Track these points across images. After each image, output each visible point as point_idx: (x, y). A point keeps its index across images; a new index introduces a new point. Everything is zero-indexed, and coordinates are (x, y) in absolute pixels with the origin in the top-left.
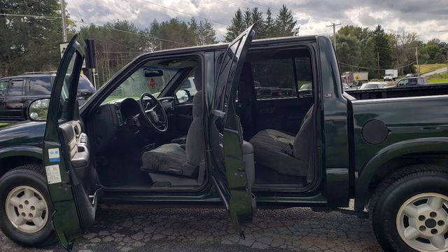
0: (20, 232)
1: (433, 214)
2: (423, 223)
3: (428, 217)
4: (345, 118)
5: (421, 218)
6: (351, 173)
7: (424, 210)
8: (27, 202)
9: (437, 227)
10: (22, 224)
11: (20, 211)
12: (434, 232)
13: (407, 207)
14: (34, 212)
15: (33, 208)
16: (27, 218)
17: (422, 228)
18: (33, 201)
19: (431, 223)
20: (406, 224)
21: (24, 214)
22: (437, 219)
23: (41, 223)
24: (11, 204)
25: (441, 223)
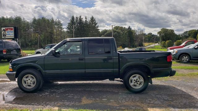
0: (26, 88)
1: (137, 79)
2: (135, 81)
3: (136, 80)
4: (118, 57)
5: (135, 80)
6: (119, 70)
7: (135, 79)
8: (29, 79)
9: (138, 82)
10: (27, 86)
11: (27, 82)
12: (137, 83)
13: (131, 78)
15: (31, 81)
16: (29, 84)
17: (135, 83)
18: (31, 79)
19: (136, 81)
20: (131, 82)
22: (138, 80)
23: (33, 86)
24: (24, 80)
25: (139, 81)
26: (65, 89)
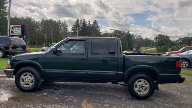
0: (24, 87)
1: (142, 84)
2: (140, 87)
3: (141, 85)
5: (140, 85)
6: (124, 73)
7: (140, 83)
8: (27, 78)
9: (143, 88)
10: (25, 85)
11: (25, 80)
12: (142, 89)
13: (136, 83)
14: (29, 81)
15: (29, 79)
16: (27, 83)
17: (140, 88)
18: (29, 77)
19: (142, 87)
20: (136, 87)
21: (26, 81)
22: (143, 86)
23: (31, 84)
24: (22, 78)
25: (144, 87)
26: (65, 90)
